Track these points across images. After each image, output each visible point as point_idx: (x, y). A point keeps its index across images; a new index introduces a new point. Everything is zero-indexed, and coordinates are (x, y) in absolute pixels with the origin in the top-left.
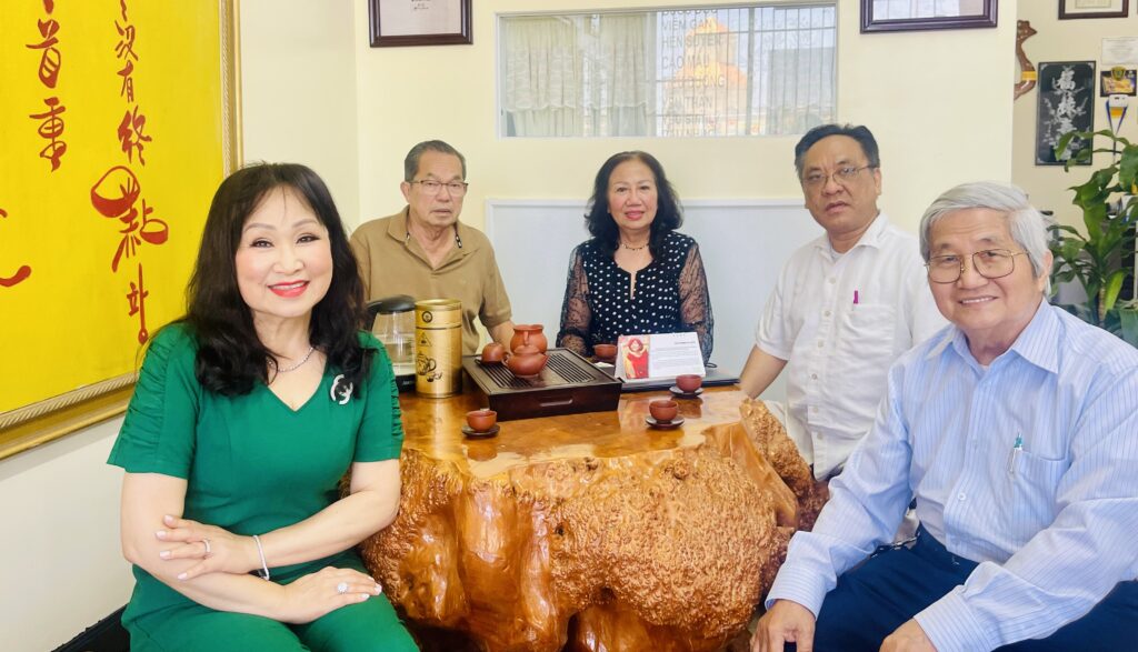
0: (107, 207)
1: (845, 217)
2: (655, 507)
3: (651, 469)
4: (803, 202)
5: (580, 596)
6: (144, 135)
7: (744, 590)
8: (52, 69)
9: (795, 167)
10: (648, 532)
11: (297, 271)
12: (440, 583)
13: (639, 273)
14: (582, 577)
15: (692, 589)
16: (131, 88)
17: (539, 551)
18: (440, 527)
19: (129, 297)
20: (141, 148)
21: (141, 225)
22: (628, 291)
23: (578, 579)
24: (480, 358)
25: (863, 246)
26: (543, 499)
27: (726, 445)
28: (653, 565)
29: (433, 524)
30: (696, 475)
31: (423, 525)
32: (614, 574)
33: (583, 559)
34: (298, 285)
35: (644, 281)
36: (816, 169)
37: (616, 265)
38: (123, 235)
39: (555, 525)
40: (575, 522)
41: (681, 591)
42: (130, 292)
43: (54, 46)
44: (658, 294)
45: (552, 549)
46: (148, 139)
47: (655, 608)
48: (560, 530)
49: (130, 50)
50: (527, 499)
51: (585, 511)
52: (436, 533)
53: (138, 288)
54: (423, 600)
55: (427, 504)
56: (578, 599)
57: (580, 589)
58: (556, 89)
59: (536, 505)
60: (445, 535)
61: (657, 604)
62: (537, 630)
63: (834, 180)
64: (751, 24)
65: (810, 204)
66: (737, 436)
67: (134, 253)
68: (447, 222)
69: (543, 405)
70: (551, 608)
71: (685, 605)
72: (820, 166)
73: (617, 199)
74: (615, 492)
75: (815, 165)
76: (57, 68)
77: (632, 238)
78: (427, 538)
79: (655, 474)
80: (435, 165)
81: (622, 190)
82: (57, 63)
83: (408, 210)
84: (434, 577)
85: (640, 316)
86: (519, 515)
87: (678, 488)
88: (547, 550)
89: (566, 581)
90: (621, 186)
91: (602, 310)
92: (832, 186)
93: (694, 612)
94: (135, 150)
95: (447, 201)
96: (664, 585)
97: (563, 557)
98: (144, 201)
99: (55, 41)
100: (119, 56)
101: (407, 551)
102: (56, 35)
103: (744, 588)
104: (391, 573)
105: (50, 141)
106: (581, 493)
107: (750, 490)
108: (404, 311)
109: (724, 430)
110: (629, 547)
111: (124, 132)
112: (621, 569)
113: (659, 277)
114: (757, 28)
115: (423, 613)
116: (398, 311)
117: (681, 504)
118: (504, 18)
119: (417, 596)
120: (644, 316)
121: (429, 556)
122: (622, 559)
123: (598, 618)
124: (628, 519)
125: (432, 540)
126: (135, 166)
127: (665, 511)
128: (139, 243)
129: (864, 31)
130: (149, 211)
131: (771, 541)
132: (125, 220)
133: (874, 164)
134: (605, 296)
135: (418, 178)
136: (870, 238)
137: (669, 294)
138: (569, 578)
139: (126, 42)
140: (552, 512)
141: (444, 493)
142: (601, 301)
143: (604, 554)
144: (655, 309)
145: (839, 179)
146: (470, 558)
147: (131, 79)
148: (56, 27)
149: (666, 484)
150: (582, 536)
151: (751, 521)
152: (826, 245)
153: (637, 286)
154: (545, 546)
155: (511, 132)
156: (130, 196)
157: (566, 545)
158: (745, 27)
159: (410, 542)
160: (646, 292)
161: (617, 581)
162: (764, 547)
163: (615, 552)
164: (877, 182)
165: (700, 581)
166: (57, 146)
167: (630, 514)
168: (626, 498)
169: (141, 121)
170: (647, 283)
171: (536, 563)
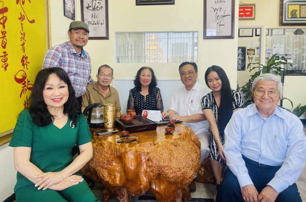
0: (18, 81)
1: (190, 83)
2: (171, 153)
3: (169, 144)
4: (180, 79)
5: (154, 176)
6: (28, 61)
7: (192, 172)
8: (5, 44)
9: (179, 71)
10: (170, 159)
11: (59, 95)
12: (118, 175)
13: (147, 96)
14: (154, 171)
15: (181, 173)
16: (24, 49)
17: (143, 166)
18: (118, 161)
19: (24, 104)
20: (27, 65)
21: (27, 85)
22: (144, 100)
23: (153, 172)
24: (119, 118)
25: (193, 89)
26: (144, 152)
27: (184, 137)
28: (172, 167)
29: (116, 160)
30: (179, 145)
31: (113, 161)
32: (162, 170)
33: (155, 167)
34: (60, 99)
35: (148, 98)
36: (184, 72)
37: (141, 94)
38: (23, 88)
39: (147, 159)
40: (152, 158)
41: (178, 173)
42: (24, 103)
43: (5, 38)
44: (152, 101)
45: (147, 165)
46: (28, 63)
47: (172, 178)
48: (148, 160)
49: (24, 39)
50: (140, 153)
51: (155, 155)
52: (116, 163)
53: (26, 102)
54: (113, 179)
55: (114, 155)
56: (153, 177)
57: (154, 174)
59: (142, 154)
60: (119, 163)
61: (173, 177)
62: (143, 185)
63: (188, 74)
64: (168, 37)
65: (182, 79)
66: (186, 135)
67: (25, 93)
68: (106, 85)
69: (139, 129)
70: (146, 179)
71: (179, 176)
72: (185, 71)
73: (142, 77)
74: (161, 150)
75: (183, 71)
76: (6, 43)
77: (144, 87)
78: (114, 164)
79: (170, 145)
81: (143, 75)
82: (6, 42)
84: (116, 173)
85: (147, 106)
86: (139, 157)
87: (176, 148)
88: (145, 165)
89: (150, 172)
90: (143, 74)
91: (138, 105)
92: (187, 76)
93: (181, 178)
94: (25, 65)
95: (106, 79)
96: (174, 172)
97: (150, 167)
98: (28, 79)
99: (5, 36)
100: (21, 41)
101: (109, 167)
102: (6, 35)
103: (192, 171)
104: (105, 173)
105: (4, 63)
106: (153, 151)
107: (191, 148)
108: (100, 107)
109: (183, 133)
110: (166, 163)
111: (22, 61)
112: (164, 169)
113: (152, 97)
114: (169, 37)
115: (114, 183)
116: (99, 107)
117: (177, 152)
118: (117, 33)
119: (112, 178)
120: (148, 106)
121: (115, 168)
122: (164, 166)
123: (156, 181)
124: (165, 156)
125: (116, 164)
126: (25, 70)
127: (173, 154)
128: (26, 90)
129: (204, 39)
130: (29, 82)
131: (197, 160)
132: (23, 84)
133: (196, 71)
134: (139, 102)
135: (100, 73)
136: (195, 87)
137: (154, 101)
138: (151, 172)
139: (23, 37)
140: (146, 156)
141: (119, 152)
142: (138, 103)
143: (160, 165)
144: (151, 104)
145: (189, 74)
146: (127, 168)
147: (24, 47)
148: (6, 33)
149: (173, 147)
150: (154, 161)
151: (192, 155)
152: (185, 89)
153: (146, 99)
154: (145, 164)
156: (24, 78)
157: (150, 164)
158: (166, 37)
159: (110, 165)
160: (149, 100)
161: (163, 172)
162: (195, 162)
163: (163, 165)
164: (197, 75)
165: (183, 171)
166: (6, 64)
167: (165, 155)
168: (164, 151)
169: (27, 58)
170: (149, 98)
171: (143, 168)
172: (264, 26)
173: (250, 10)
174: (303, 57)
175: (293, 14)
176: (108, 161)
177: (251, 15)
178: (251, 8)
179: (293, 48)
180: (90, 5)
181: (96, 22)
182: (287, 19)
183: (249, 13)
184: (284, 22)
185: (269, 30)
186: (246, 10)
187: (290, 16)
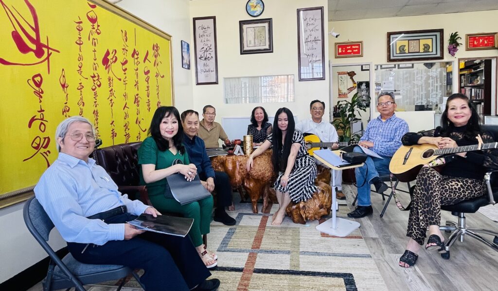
15: (261, 173)
16: (159, 97)
17: (238, 168)
23: (244, 172)
28: (255, 169)
37: (257, 129)
39: (240, 164)
40: (243, 164)
41: (259, 173)
49: (158, 90)
57: (244, 174)
58: (236, 93)
59: (237, 161)
60: (222, 167)
61: (256, 175)
62: (238, 180)
68: (212, 121)
70: (240, 177)
71: (260, 175)
80: (210, 110)
82: (149, 93)
83: (203, 119)
86: (235, 163)
89: (242, 172)
90: (257, 113)
93: (262, 176)
95: (212, 117)
97: (241, 169)
102: (149, 88)
118: (225, 79)
123: (246, 180)
129: (300, 81)
135: (206, 113)
139: (158, 88)
147: (158, 95)
155: (227, 103)
157: (242, 167)
166: (149, 108)
171: (237, 170)
172: (371, 62)
173: (358, 47)
174: (414, 92)
175: (401, 50)
176: (216, 166)
177: (358, 52)
178: (359, 45)
179: (404, 83)
180: (203, 56)
181: (207, 70)
182: (395, 55)
183: (357, 50)
184: (392, 58)
185: (377, 66)
186: (354, 47)
187: (398, 52)
